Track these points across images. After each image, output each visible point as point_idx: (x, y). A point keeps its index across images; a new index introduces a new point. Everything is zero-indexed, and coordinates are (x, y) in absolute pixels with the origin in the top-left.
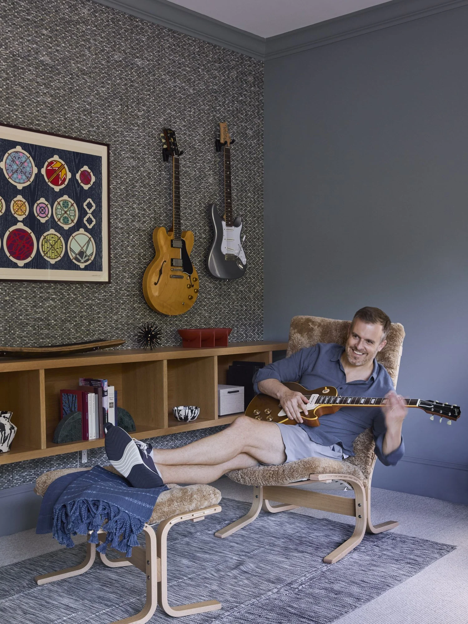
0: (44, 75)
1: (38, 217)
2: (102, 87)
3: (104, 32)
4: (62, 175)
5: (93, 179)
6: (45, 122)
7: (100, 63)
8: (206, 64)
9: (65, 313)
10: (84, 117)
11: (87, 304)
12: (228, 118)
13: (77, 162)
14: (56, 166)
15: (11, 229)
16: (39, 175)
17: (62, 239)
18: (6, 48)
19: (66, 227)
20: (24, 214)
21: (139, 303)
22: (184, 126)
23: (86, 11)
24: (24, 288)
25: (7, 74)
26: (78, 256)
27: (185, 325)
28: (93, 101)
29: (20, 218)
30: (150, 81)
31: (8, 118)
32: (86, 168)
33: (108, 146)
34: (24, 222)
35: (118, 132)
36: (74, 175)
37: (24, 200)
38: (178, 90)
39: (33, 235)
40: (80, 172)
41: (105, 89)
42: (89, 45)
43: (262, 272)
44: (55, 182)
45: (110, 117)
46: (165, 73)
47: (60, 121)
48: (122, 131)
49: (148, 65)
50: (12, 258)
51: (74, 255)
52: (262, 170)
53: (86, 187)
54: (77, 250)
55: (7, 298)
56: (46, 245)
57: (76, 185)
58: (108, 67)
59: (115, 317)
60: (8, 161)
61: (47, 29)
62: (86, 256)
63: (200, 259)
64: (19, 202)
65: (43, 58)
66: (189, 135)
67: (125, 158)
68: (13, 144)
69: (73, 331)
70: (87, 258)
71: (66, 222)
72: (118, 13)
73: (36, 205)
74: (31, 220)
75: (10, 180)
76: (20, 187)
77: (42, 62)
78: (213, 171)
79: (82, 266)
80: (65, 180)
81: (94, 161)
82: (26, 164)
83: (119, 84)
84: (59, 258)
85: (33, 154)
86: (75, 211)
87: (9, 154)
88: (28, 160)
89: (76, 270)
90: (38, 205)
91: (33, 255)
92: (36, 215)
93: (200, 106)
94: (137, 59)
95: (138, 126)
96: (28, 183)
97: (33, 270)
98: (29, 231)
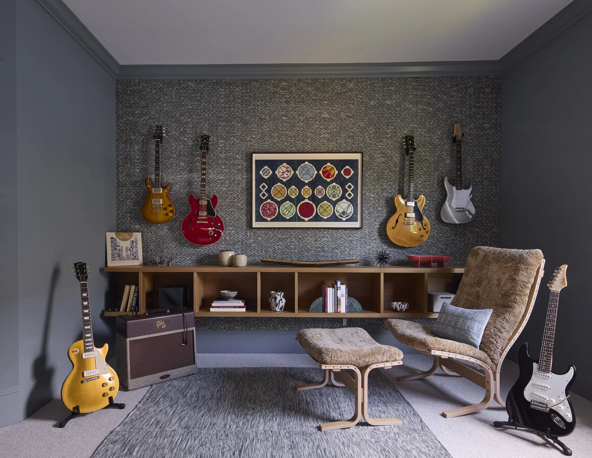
0: (324, 124)
1: (317, 196)
2: (361, 122)
3: (363, 92)
4: (332, 173)
5: (352, 172)
6: (324, 147)
7: (361, 109)
8: (445, 90)
9: (334, 245)
10: (349, 140)
11: (349, 240)
12: (465, 120)
13: (342, 165)
14: (328, 169)
15: (301, 203)
16: (318, 174)
17: (331, 206)
18: (303, 116)
19: (334, 199)
20: (309, 195)
21: (386, 239)
22: (425, 132)
23: (352, 85)
24: (310, 231)
25: (303, 128)
26: (341, 214)
27: (424, 253)
28: (355, 130)
29: (306, 197)
30: (397, 111)
31: (303, 149)
32: (347, 167)
33: (362, 153)
34: (309, 199)
35: (372, 144)
36: (339, 172)
37: (309, 188)
38: (420, 111)
39: (314, 205)
40: (343, 170)
41: (363, 122)
42: (353, 102)
43: (499, 219)
44: (328, 177)
45: (366, 137)
46: (409, 104)
47: (333, 145)
48: (375, 143)
49: (396, 102)
50: (301, 217)
51: (339, 214)
52: (500, 149)
53: (347, 177)
54: (341, 211)
55: (300, 237)
56: (321, 210)
57: (341, 177)
58: (366, 110)
59: (368, 247)
60: (300, 170)
61: (327, 101)
62: (347, 214)
63: (437, 212)
64: (306, 189)
65: (324, 116)
66: (429, 136)
67: (377, 158)
68: (303, 161)
69: (339, 254)
70: (347, 215)
71: (334, 196)
72: (373, 80)
73: (316, 189)
74: (313, 198)
75: (301, 179)
76: (307, 182)
77: (323, 118)
78: (450, 156)
79: (344, 219)
80: (334, 175)
81: (353, 163)
82: (310, 170)
83: (373, 118)
84: (330, 216)
85: (315, 164)
86: (340, 191)
87: (301, 167)
88: (312, 168)
89: (340, 221)
90: (317, 189)
91: (314, 215)
92: (316, 194)
93: (439, 117)
94: (387, 101)
95: (387, 138)
96: (312, 179)
97: (314, 222)
98: (311, 203)
